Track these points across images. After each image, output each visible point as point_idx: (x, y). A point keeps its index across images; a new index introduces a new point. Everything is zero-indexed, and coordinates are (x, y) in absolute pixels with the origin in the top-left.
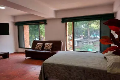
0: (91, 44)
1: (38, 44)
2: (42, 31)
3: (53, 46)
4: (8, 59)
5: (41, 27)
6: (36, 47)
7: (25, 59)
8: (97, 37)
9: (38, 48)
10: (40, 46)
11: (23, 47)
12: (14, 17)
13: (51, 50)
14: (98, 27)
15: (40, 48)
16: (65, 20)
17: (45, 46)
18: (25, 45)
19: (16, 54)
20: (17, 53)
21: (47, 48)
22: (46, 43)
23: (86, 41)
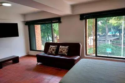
0: (109, 43)
1: (52, 47)
2: (54, 30)
3: (69, 50)
4: (19, 64)
5: (53, 26)
6: (49, 51)
7: (37, 65)
8: (116, 34)
9: (52, 52)
10: (53, 50)
11: (35, 49)
12: (24, 15)
13: (66, 54)
14: (117, 23)
15: (54, 52)
16: (84, 17)
17: (60, 50)
18: (37, 47)
19: (28, 58)
20: (28, 56)
21: (61, 52)
22: (61, 46)
23: (104, 40)
